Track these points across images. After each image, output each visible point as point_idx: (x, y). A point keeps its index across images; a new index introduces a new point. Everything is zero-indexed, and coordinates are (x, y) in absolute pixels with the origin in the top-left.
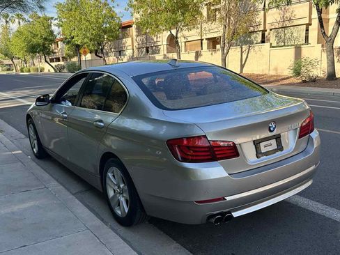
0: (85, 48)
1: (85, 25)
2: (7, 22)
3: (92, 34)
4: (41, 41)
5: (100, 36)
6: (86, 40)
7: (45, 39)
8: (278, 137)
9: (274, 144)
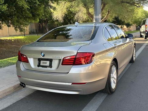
8: (51, 61)
9: (48, 63)
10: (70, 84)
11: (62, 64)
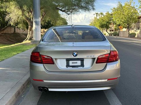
0: (121, 26)
1: (122, 16)
2: (97, 16)
3: (124, 20)
4: (105, 23)
5: (128, 21)
6: (121, 23)
7: (108, 22)
8: (82, 60)
9: (79, 63)
10: (106, 80)
11: (97, 63)
